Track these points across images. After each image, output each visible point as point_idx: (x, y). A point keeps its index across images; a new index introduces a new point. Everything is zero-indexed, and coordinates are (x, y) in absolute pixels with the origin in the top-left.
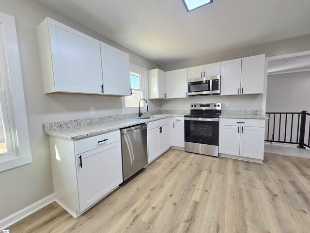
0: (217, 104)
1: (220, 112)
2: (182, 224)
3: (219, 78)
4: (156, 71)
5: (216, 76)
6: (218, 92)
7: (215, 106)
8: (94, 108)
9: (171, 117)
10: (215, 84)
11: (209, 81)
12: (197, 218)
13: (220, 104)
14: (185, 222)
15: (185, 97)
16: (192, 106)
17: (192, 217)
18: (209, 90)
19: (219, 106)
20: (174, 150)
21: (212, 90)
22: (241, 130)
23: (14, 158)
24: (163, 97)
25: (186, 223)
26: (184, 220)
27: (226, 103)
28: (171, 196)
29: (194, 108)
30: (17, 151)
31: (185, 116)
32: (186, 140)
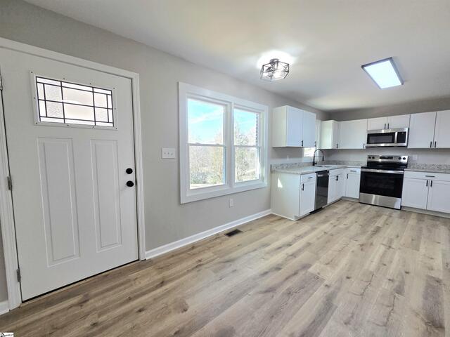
0: (402, 157)
1: (406, 165)
3: (406, 130)
4: (331, 122)
5: (403, 129)
6: (405, 144)
7: (400, 158)
9: (346, 167)
10: (402, 137)
11: (394, 133)
13: (406, 157)
15: (362, 148)
16: (370, 158)
18: (393, 142)
19: (404, 159)
20: (345, 201)
21: (398, 142)
22: (429, 184)
23: (261, 182)
24: (335, 148)
27: (414, 156)
29: (371, 160)
30: (263, 179)
31: (362, 168)
32: (361, 191)
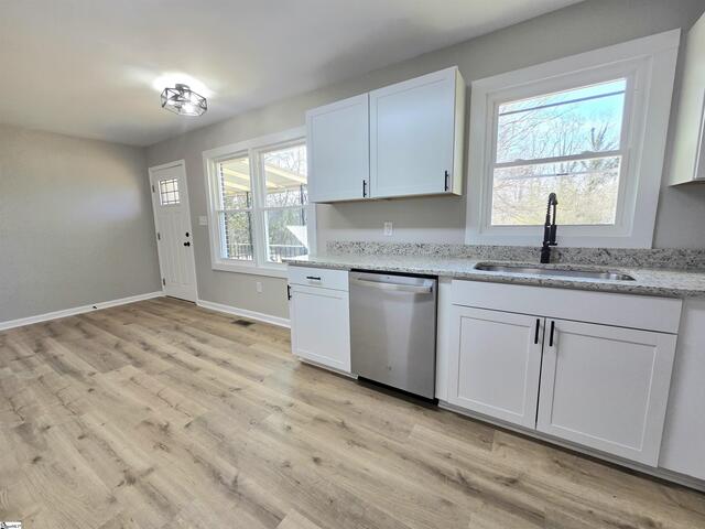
2: (233, 471)
8: (391, 224)
12: (231, 504)
14: (236, 477)
17: (240, 494)
25: (233, 479)
26: (241, 475)
28: (316, 460)
